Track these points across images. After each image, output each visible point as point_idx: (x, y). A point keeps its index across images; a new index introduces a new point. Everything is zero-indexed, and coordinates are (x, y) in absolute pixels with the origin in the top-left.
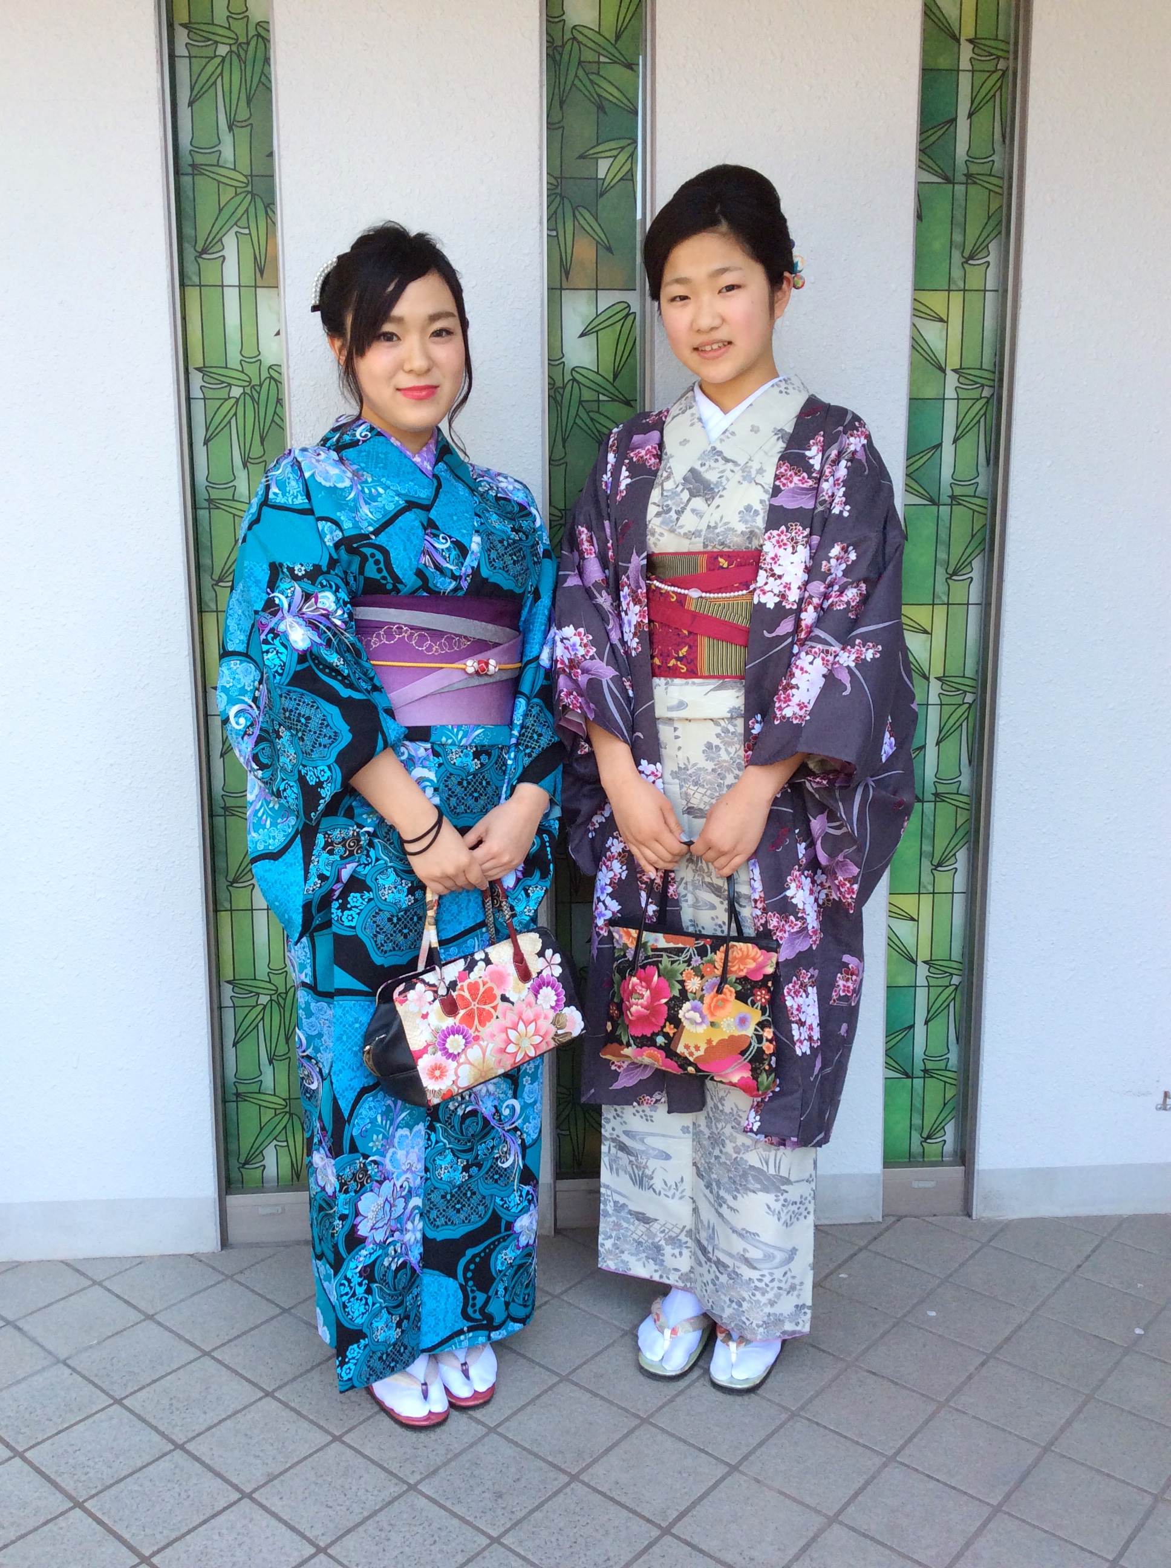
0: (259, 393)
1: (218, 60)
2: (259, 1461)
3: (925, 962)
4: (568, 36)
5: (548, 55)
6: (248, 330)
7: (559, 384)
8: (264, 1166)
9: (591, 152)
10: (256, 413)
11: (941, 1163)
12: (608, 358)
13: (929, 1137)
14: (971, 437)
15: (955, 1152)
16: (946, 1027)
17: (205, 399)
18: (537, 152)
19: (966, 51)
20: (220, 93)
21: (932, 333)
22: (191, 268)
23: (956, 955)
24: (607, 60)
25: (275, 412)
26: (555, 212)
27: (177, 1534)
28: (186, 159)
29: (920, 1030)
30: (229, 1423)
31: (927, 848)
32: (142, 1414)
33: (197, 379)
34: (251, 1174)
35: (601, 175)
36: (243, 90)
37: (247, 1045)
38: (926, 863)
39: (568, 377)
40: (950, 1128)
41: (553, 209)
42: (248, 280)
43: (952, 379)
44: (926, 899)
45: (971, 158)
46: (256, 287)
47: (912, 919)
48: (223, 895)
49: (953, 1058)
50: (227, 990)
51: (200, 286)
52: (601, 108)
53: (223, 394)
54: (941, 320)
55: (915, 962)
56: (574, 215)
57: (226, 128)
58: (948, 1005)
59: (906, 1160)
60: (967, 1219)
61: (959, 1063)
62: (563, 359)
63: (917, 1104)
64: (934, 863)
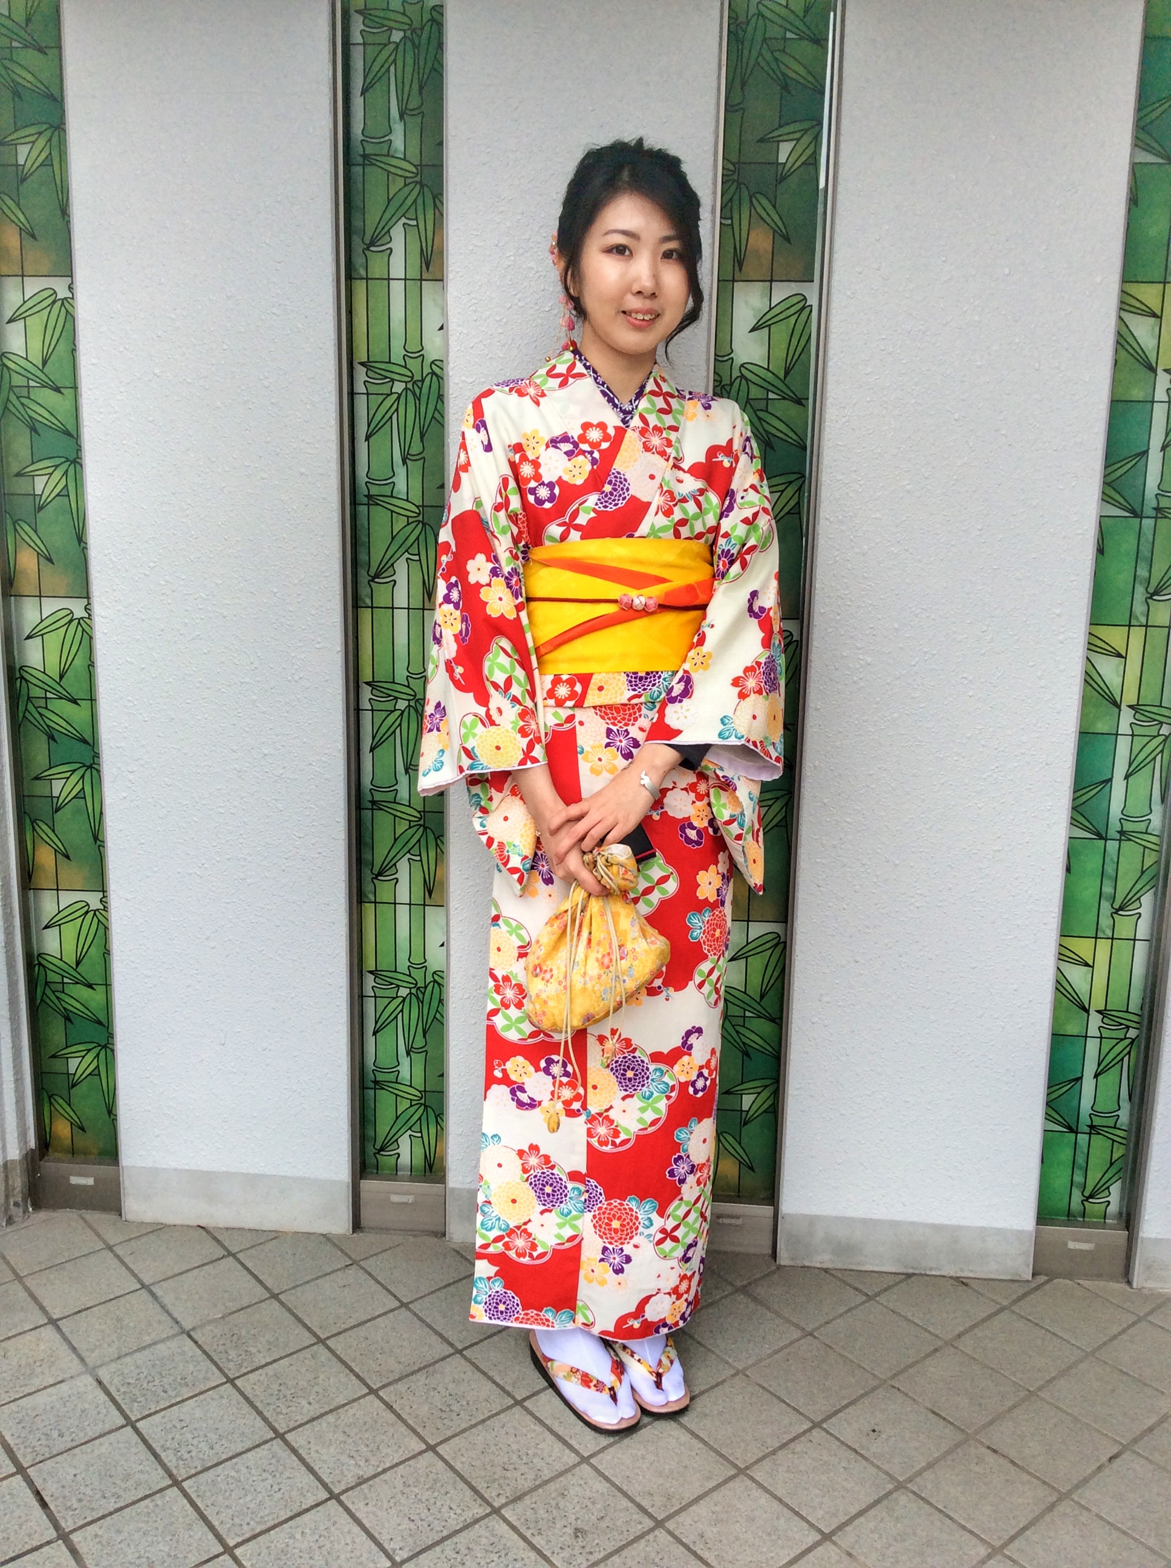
0: (421, 389)
1: (392, 47)
2: (352, 1462)
3: (1099, 1012)
4: (753, 10)
5: (729, 34)
6: (413, 326)
7: (726, 381)
8: (399, 1155)
10: (417, 411)
11: (1104, 1226)
12: (779, 353)
13: (1091, 1196)
15: (1120, 1213)
16: (1117, 1083)
17: (368, 394)
20: (393, 80)
21: (1142, 328)
22: (358, 260)
23: (1134, 1007)
24: (793, 36)
25: (436, 408)
26: (731, 200)
27: (264, 1527)
28: (357, 149)
29: (1088, 1084)
30: (331, 1418)
31: (1108, 889)
32: (250, 1396)
33: (361, 374)
34: (386, 1160)
35: (782, 159)
36: (416, 76)
37: (387, 1035)
38: (1106, 906)
39: (736, 373)
40: (1115, 1189)
41: (727, 197)
42: (414, 273)
43: (1163, 380)
44: (1103, 946)
46: (421, 280)
47: (1087, 965)
48: (368, 887)
49: (1124, 1116)
50: (370, 980)
51: (367, 279)
52: (785, 87)
53: (385, 389)
54: (1154, 315)
55: (1087, 1011)
56: (751, 202)
57: (398, 117)
58: (1122, 1059)
59: (1066, 1218)
60: (1127, 1288)
61: (1131, 1123)
62: (731, 356)
63: (1081, 1160)
64: (1114, 906)
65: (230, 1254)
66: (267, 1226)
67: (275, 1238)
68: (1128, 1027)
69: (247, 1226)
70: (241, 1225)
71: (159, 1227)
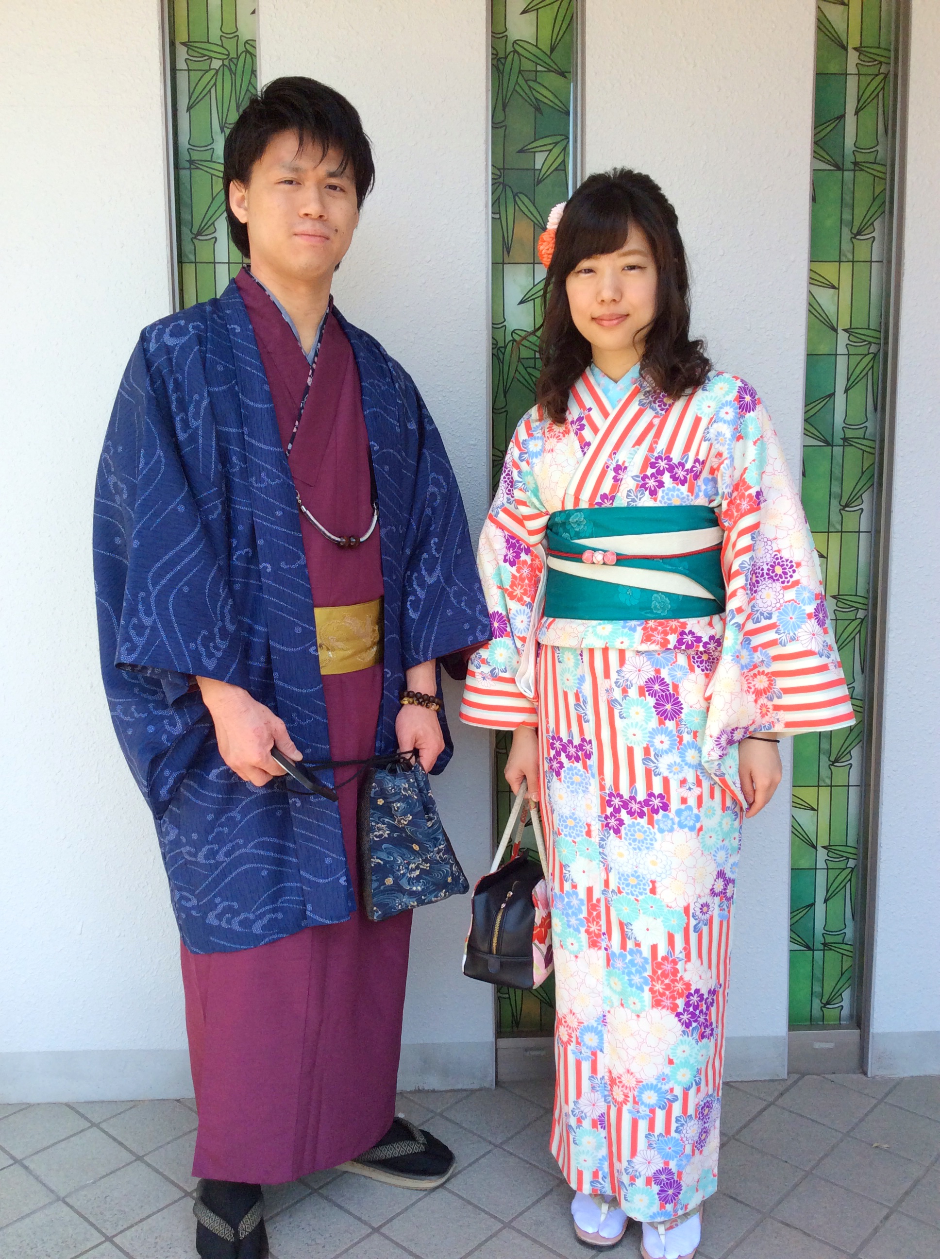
1: (213, 72)
3: (824, 847)
4: (510, 48)
5: (492, 64)
7: (501, 344)
9: (529, 147)
11: (839, 1027)
13: (828, 1003)
14: (860, 387)
15: (851, 1016)
16: (843, 906)
18: (483, 147)
19: (853, 57)
20: (214, 100)
21: (825, 297)
22: (188, 247)
23: (852, 841)
24: (543, 69)
26: (499, 198)
28: (184, 156)
29: (820, 907)
31: (825, 746)
32: (128, 1251)
35: (538, 166)
36: (234, 97)
38: (824, 759)
39: (509, 338)
40: (846, 995)
41: (497, 194)
42: (236, 258)
43: (843, 337)
44: (825, 792)
45: (857, 149)
47: (813, 809)
49: (849, 932)
51: (196, 263)
52: (538, 109)
54: (833, 287)
55: (815, 848)
56: (515, 200)
57: (219, 130)
58: (845, 886)
59: (808, 1023)
60: (864, 1077)
61: (855, 938)
62: (505, 323)
63: (818, 973)
64: (831, 759)
65: (93, 1125)
66: (125, 1097)
67: (134, 1106)
68: (848, 858)
69: (106, 1099)
70: (102, 1098)
71: (23, 1107)
